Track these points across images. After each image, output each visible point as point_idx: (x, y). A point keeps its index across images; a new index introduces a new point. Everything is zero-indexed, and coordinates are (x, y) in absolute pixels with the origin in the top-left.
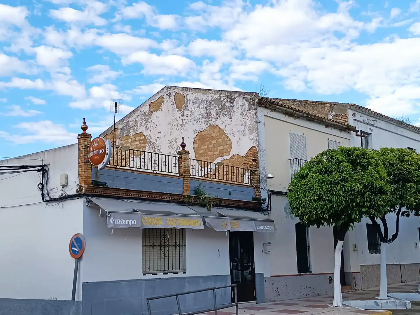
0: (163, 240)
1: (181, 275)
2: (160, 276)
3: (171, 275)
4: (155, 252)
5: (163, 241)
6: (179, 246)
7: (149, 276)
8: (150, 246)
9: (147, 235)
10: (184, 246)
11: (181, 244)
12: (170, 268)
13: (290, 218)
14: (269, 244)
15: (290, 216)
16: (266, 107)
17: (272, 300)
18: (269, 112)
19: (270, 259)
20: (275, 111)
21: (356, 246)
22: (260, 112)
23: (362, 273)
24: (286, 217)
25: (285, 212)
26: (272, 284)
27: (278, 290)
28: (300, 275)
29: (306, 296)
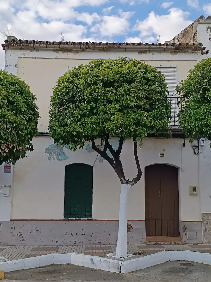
13: (56, 159)
14: (5, 188)
15: (55, 157)
16: (21, 49)
17: (9, 244)
18: (27, 53)
19: (12, 203)
20: (38, 50)
21: (195, 189)
22: (11, 55)
23: (205, 223)
24: (49, 158)
25: (48, 153)
26: (12, 228)
27: (21, 235)
28: (69, 220)
29: (75, 243)
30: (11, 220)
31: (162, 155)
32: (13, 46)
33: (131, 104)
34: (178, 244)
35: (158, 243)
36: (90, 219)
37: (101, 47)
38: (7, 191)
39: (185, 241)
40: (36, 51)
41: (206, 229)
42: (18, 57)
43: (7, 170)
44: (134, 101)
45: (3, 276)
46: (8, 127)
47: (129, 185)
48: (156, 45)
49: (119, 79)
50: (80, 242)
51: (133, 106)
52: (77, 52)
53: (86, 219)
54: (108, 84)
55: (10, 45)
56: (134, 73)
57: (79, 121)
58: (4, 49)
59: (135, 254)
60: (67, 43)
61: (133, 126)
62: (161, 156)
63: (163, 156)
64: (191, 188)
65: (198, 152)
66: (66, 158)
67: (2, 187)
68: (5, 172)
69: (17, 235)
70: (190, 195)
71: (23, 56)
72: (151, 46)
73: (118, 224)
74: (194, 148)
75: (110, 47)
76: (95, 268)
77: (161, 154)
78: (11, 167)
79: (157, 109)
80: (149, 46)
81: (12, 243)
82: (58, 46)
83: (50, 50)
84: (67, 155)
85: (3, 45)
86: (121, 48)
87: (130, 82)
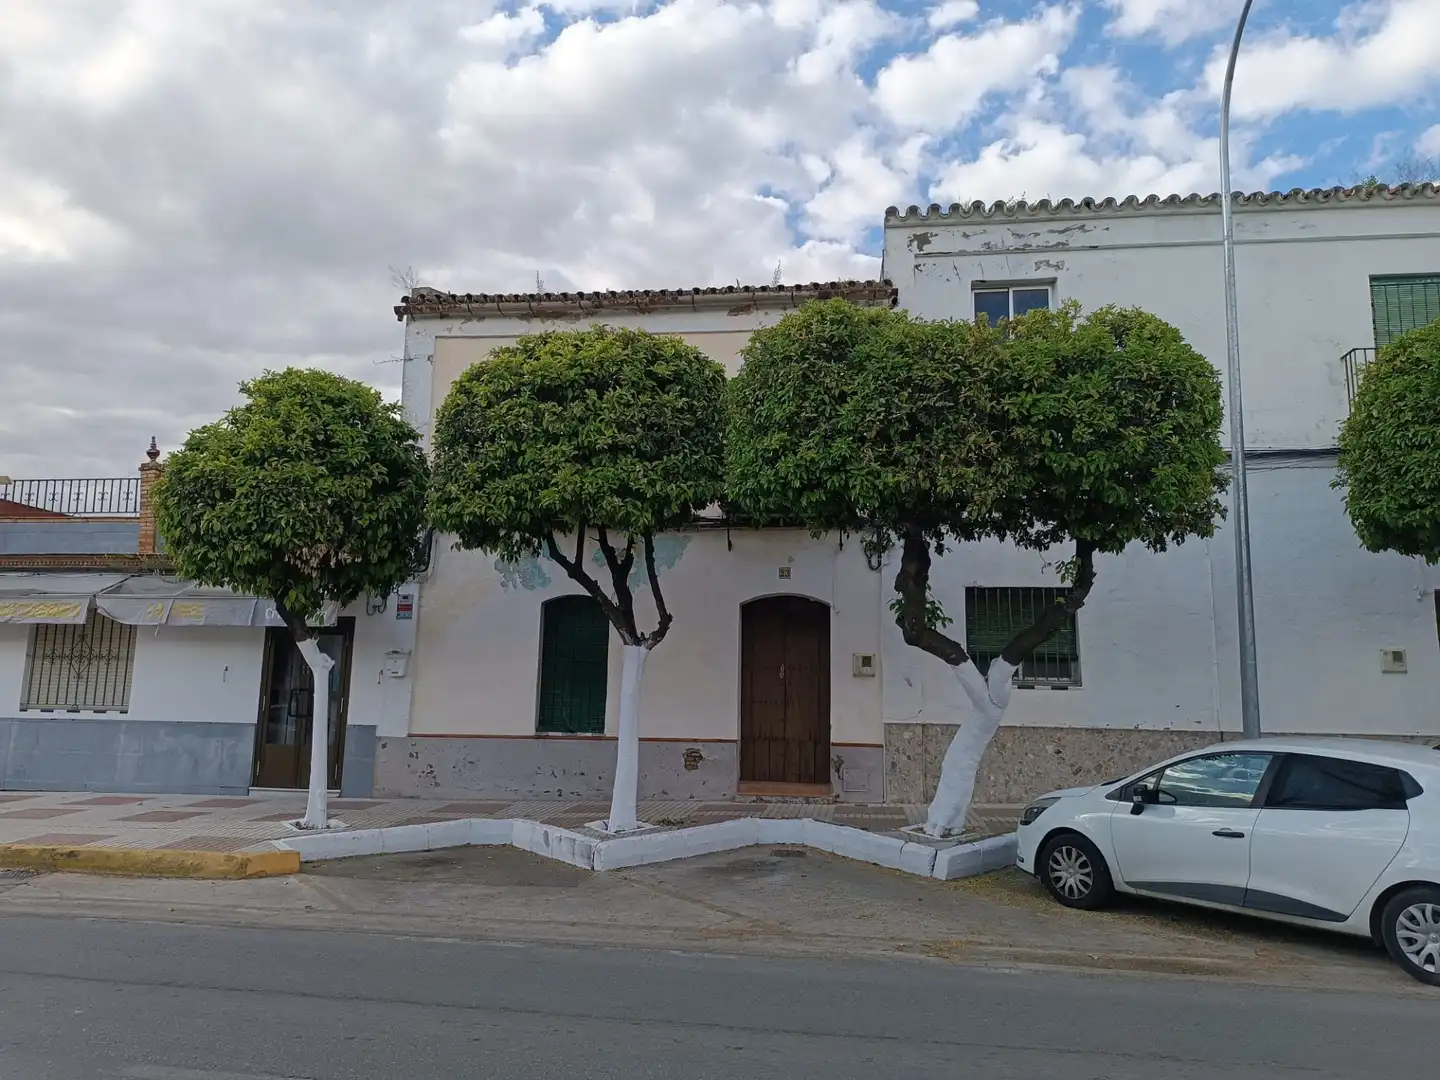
0: (79, 646)
1: (113, 715)
2: (60, 714)
3: (86, 715)
4: (55, 672)
5: (78, 648)
6: (118, 658)
7: (34, 714)
8: (44, 657)
9: (41, 637)
10: (129, 658)
11: (123, 654)
12: (90, 701)
13: (519, 585)
14: (395, 655)
15: (519, 580)
16: (442, 317)
17: (405, 794)
18: (456, 326)
19: (413, 693)
20: (482, 318)
21: (867, 661)
22: (418, 333)
23: (892, 749)
24: (503, 585)
25: (501, 571)
26: (411, 755)
27: (432, 772)
28: (544, 737)
29: (560, 795)
30: (410, 735)
31: (786, 573)
32: (421, 310)
33: (602, 442)
34: (815, 802)
35: (764, 798)
36: (597, 735)
37: (631, 303)
38: (400, 666)
39: (838, 796)
40: (478, 321)
41: (894, 765)
42: (437, 337)
43: (402, 613)
44: (608, 433)
45: (297, 866)
46: (312, 505)
47: (643, 649)
48: (772, 290)
49: (573, 382)
50: (572, 793)
51: (606, 447)
52: (577, 317)
53: (590, 734)
54: (544, 393)
55: (414, 308)
56: (614, 364)
57: (478, 487)
58: (400, 320)
59: (659, 823)
60: (548, 295)
61: (609, 499)
62: (781, 576)
63: (788, 576)
64: (857, 657)
65: (880, 564)
66: (545, 582)
67: (388, 654)
68: (397, 618)
69: (423, 772)
70: (855, 675)
71: (447, 334)
72: (756, 294)
73: (616, 748)
74: (868, 553)
75: (652, 302)
76: (550, 856)
77: (781, 570)
78: (411, 605)
79: (677, 453)
80: (751, 294)
81: (409, 792)
82: (525, 304)
83: (510, 317)
84: (547, 576)
85: (397, 310)
86: (681, 303)
87: (601, 387)
